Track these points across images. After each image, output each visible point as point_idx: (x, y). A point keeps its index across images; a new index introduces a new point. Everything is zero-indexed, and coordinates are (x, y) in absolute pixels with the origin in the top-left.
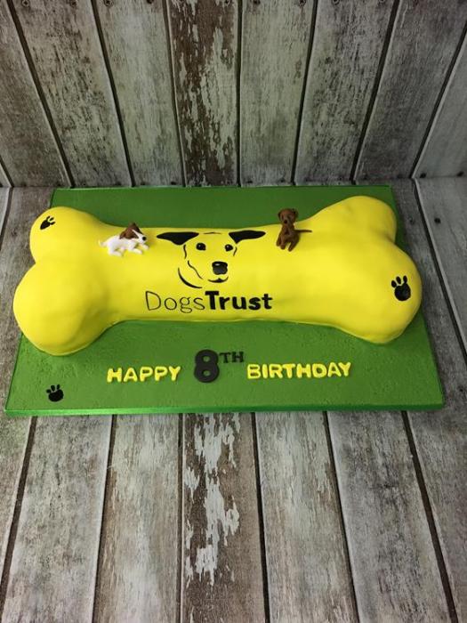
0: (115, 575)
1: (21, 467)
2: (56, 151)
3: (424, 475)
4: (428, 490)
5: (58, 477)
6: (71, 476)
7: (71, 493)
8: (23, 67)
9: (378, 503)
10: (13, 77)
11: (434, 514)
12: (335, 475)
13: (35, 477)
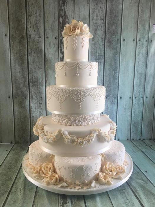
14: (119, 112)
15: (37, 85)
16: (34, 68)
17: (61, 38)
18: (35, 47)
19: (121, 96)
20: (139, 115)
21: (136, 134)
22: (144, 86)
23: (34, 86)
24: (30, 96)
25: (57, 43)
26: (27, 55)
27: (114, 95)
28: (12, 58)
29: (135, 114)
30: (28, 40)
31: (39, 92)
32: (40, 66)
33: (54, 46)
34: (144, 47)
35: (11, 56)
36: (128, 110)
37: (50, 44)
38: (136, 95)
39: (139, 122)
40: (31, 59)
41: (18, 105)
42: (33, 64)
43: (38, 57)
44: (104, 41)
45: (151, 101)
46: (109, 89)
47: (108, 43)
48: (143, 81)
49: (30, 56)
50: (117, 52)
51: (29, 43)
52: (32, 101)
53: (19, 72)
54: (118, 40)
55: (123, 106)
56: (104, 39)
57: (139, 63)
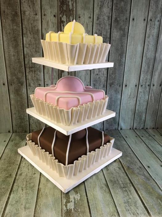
0: (41, 211)
1: (11, 188)
2: (27, 121)
3: (134, 185)
4: (136, 188)
5: (22, 190)
6: (26, 189)
7: (26, 193)
8: (25, 98)
9: (122, 191)
10: (22, 101)
11: (139, 193)
12: (108, 186)
13: (15, 190)
14: (123, 100)
15: (35, 71)
16: (30, 51)
17: (61, 16)
18: (30, 25)
19: (127, 83)
20: (144, 104)
21: (139, 123)
22: (152, 73)
23: (31, 72)
24: (28, 83)
25: (57, 22)
26: (21, 36)
27: (119, 83)
28: (5, 39)
29: (140, 103)
30: (23, 18)
31: (37, 79)
32: (37, 49)
33: (52, 25)
34: (156, 28)
35: (4, 37)
36: (133, 99)
37: (48, 22)
38: (142, 83)
39: (144, 112)
40: (26, 41)
41: (14, 93)
42: (29, 47)
43: (34, 38)
44: (110, 21)
45: (158, 89)
46: (114, 76)
47: (115, 23)
48: (151, 67)
49: (25, 36)
50: (125, 34)
51: (24, 21)
52: (29, 89)
53: (14, 56)
54: (126, 19)
55: (128, 95)
56: (110, 18)
57: (149, 46)
